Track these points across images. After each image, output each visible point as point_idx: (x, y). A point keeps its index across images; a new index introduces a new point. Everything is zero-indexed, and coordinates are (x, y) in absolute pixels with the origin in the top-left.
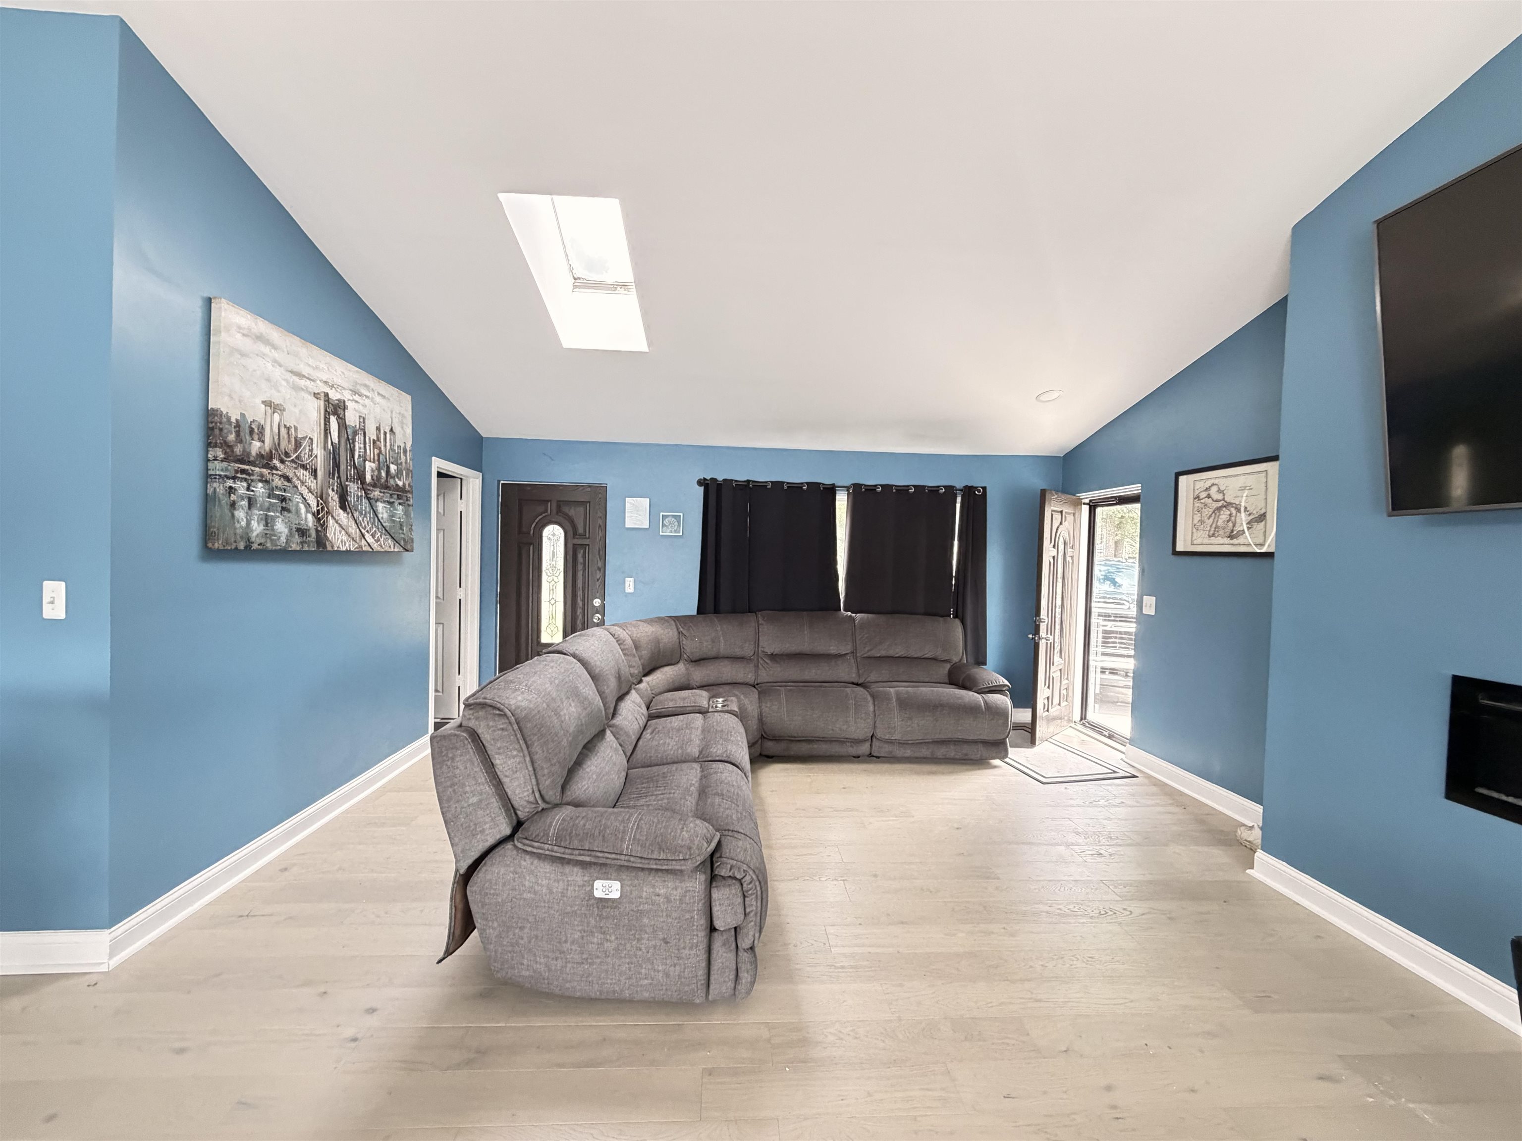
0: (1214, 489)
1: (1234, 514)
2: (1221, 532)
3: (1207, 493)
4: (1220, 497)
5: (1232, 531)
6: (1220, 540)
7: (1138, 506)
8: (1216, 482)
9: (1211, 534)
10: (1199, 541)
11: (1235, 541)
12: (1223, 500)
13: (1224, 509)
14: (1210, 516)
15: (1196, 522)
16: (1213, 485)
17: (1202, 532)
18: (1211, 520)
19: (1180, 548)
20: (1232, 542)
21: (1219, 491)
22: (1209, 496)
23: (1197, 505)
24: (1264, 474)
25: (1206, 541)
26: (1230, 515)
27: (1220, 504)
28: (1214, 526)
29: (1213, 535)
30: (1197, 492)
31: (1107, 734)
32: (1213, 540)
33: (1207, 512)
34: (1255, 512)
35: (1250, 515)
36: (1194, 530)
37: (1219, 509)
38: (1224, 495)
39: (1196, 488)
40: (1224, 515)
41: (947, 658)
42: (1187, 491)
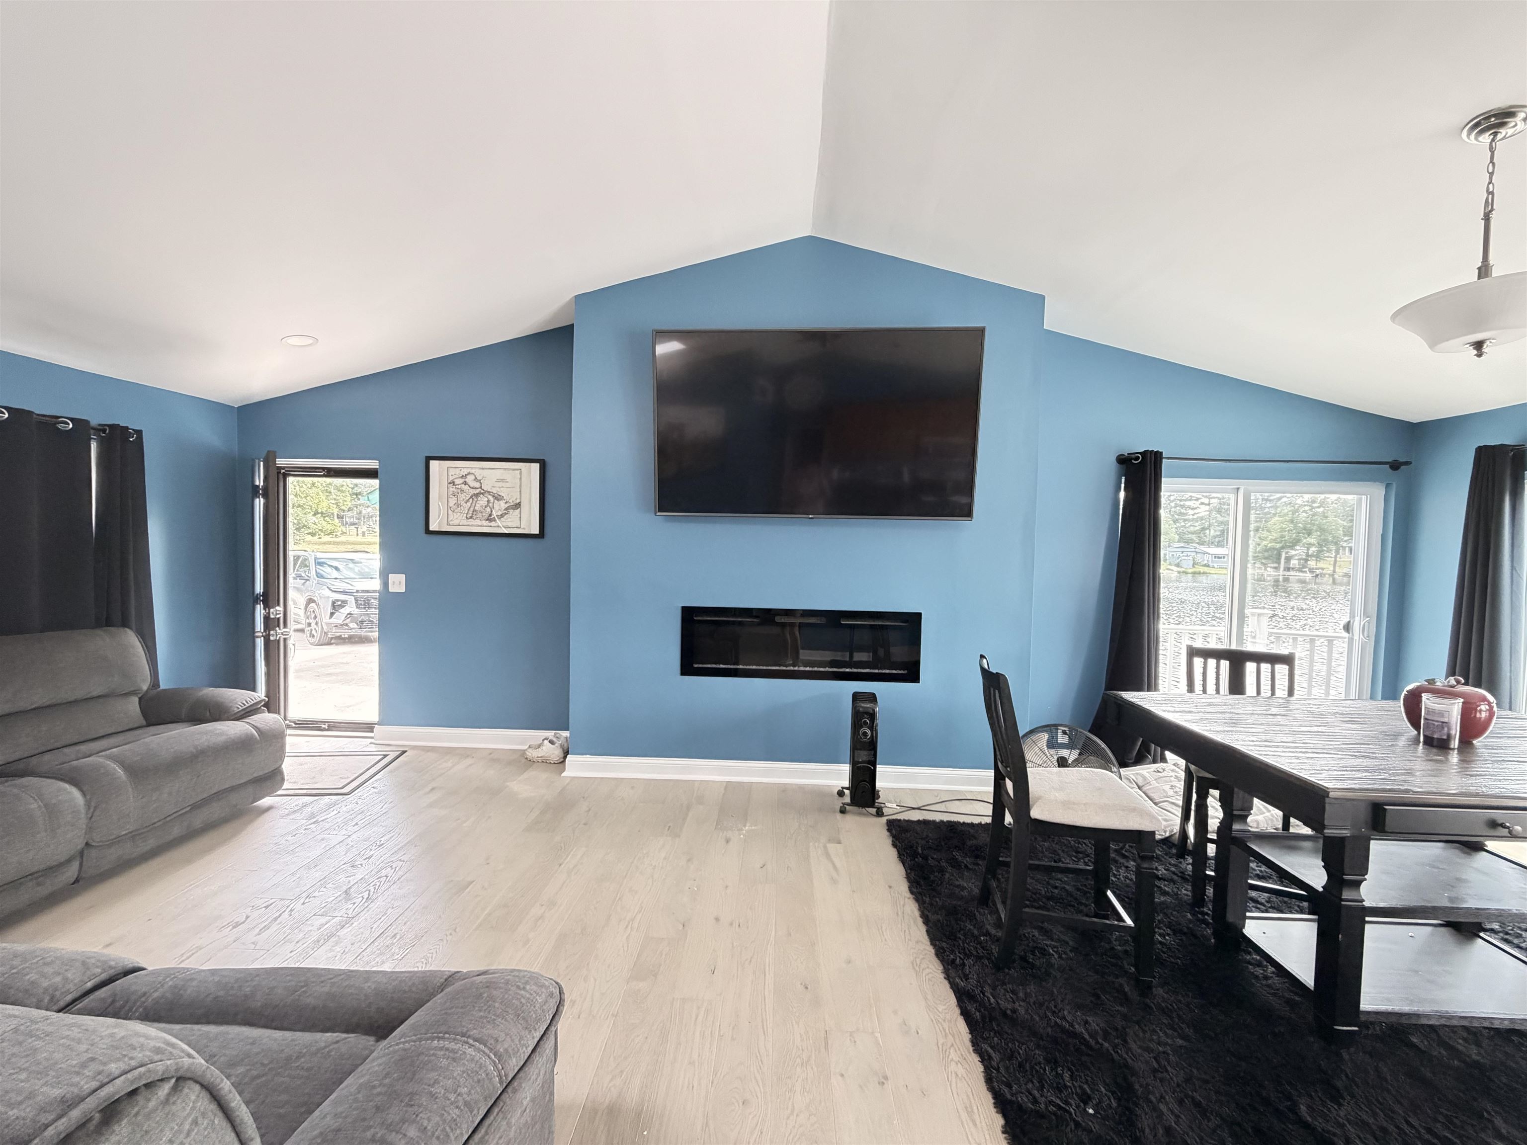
0: (470, 479)
1: (492, 501)
2: (480, 515)
3: (463, 480)
4: (477, 485)
5: (490, 515)
6: (478, 522)
7: (375, 483)
8: (473, 471)
9: (468, 517)
10: (456, 522)
11: (493, 524)
12: (481, 488)
13: (482, 496)
14: (468, 501)
15: (451, 504)
16: (469, 474)
17: (459, 514)
18: (469, 504)
19: (433, 527)
20: (490, 524)
21: (476, 479)
22: (465, 483)
23: (451, 489)
24: (518, 472)
25: (465, 522)
26: (488, 501)
27: (477, 491)
28: (472, 509)
29: (471, 517)
30: (451, 478)
31: (326, 726)
32: (471, 522)
33: (463, 497)
34: (511, 501)
35: (506, 503)
36: (450, 512)
37: (477, 495)
38: (481, 483)
39: (450, 474)
40: (483, 501)
41: (132, 689)
42: (440, 475)
